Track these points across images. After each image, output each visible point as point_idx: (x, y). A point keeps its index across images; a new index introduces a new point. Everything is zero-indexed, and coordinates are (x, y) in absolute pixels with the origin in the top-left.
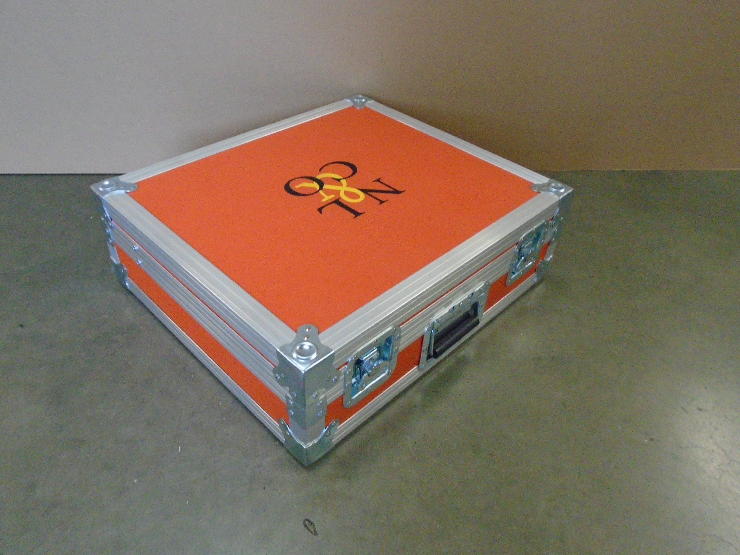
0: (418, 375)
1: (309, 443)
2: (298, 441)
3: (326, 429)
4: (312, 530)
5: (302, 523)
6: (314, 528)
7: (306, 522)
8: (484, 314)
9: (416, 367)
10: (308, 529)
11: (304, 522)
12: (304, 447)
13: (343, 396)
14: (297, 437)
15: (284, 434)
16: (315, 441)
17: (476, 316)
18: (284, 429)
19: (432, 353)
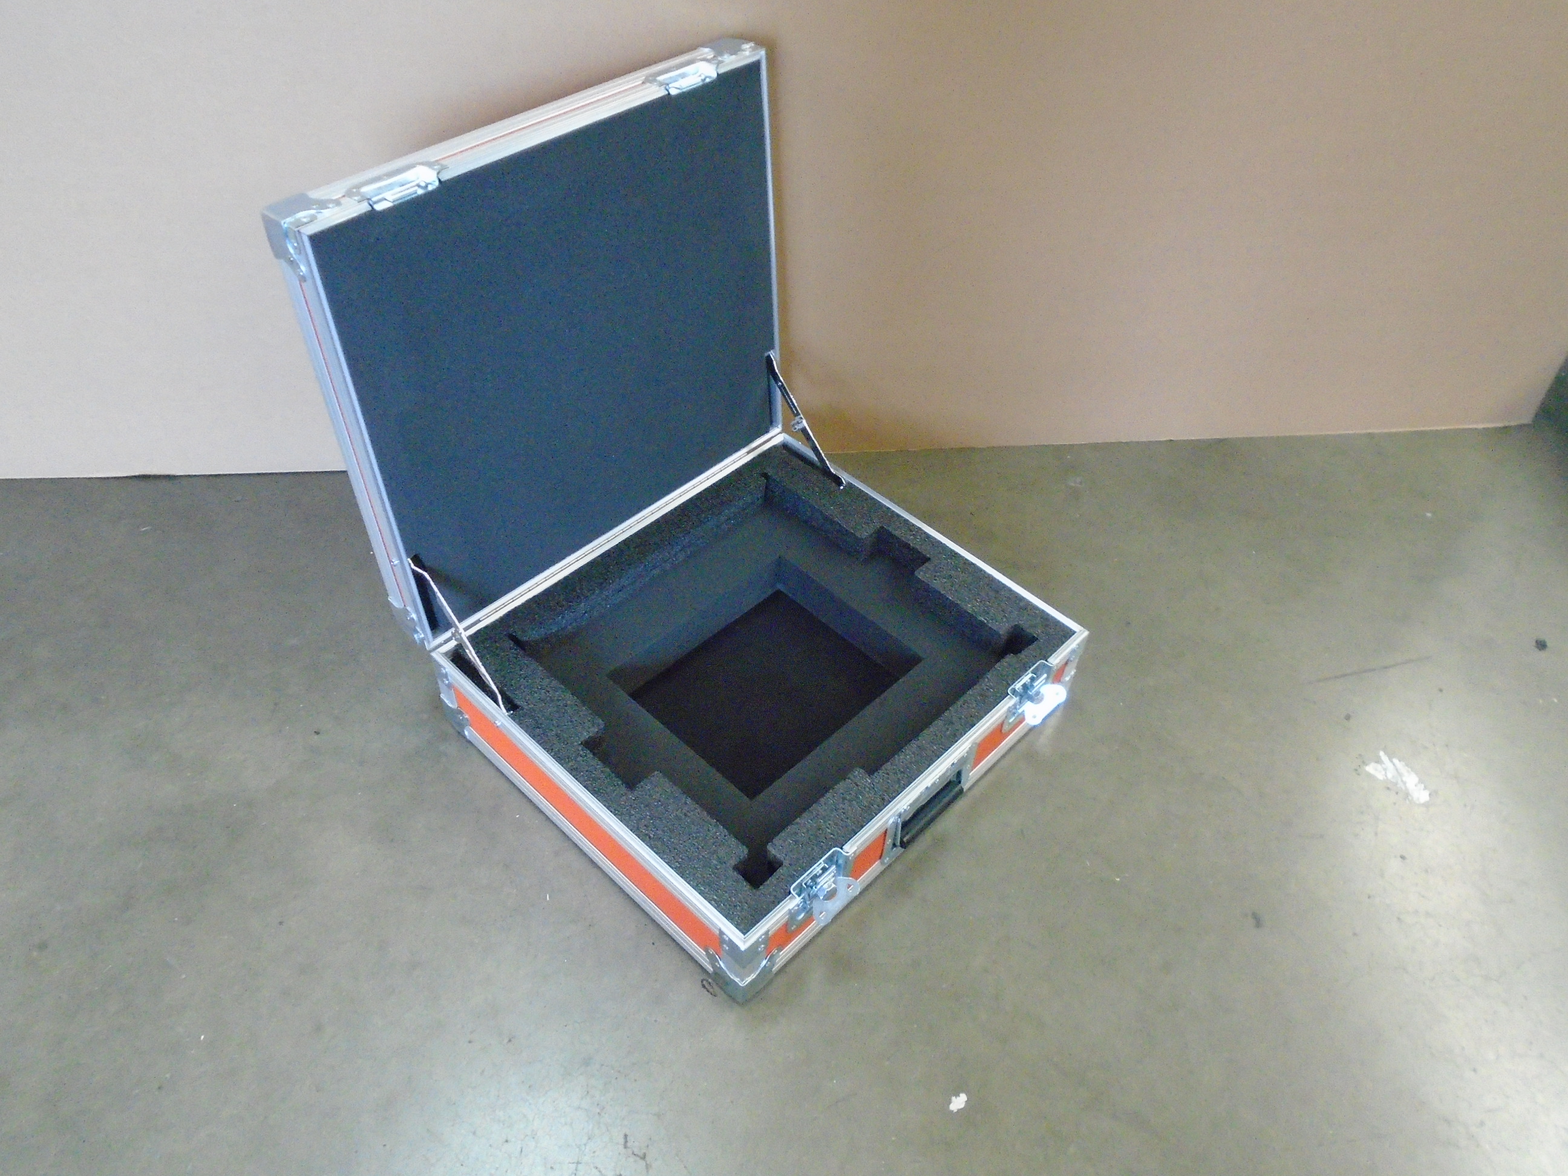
0: (882, 868)
1: (747, 979)
2: (732, 976)
3: (767, 960)
8: (970, 774)
9: (878, 861)
11: (702, 982)
12: (742, 984)
13: (787, 922)
14: (731, 972)
15: (714, 966)
16: (753, 976)
17: (960, 782)
18: (712, 959)
19: (898, 843)
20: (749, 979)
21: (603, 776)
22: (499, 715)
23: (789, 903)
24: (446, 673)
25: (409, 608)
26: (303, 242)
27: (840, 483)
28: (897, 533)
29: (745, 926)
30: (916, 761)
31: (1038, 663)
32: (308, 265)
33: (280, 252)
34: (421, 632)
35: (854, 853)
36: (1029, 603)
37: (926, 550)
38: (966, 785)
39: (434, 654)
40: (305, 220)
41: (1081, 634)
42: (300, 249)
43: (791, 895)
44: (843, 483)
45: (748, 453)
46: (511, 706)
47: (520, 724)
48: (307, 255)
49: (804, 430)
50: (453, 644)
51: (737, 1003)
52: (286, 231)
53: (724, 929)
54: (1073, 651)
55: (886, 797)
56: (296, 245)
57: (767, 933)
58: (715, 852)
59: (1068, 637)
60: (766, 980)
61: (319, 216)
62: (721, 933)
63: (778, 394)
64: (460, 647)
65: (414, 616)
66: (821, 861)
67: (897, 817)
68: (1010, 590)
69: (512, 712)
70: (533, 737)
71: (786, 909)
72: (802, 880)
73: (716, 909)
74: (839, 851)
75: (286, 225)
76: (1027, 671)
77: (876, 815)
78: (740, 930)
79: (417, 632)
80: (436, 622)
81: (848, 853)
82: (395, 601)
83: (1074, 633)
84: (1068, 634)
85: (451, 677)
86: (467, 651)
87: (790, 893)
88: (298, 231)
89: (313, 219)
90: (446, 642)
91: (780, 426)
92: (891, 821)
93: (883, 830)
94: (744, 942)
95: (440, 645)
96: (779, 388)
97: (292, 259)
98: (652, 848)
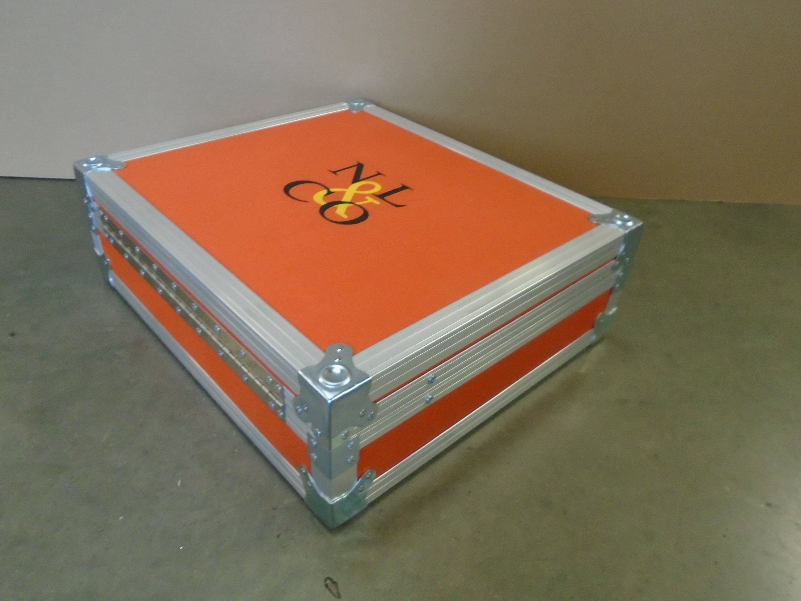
4: (335, 591)
5: (323, 582)
6: (337, 588)
7: (328, 582)
10: (330, 591)
11: (325, 581)
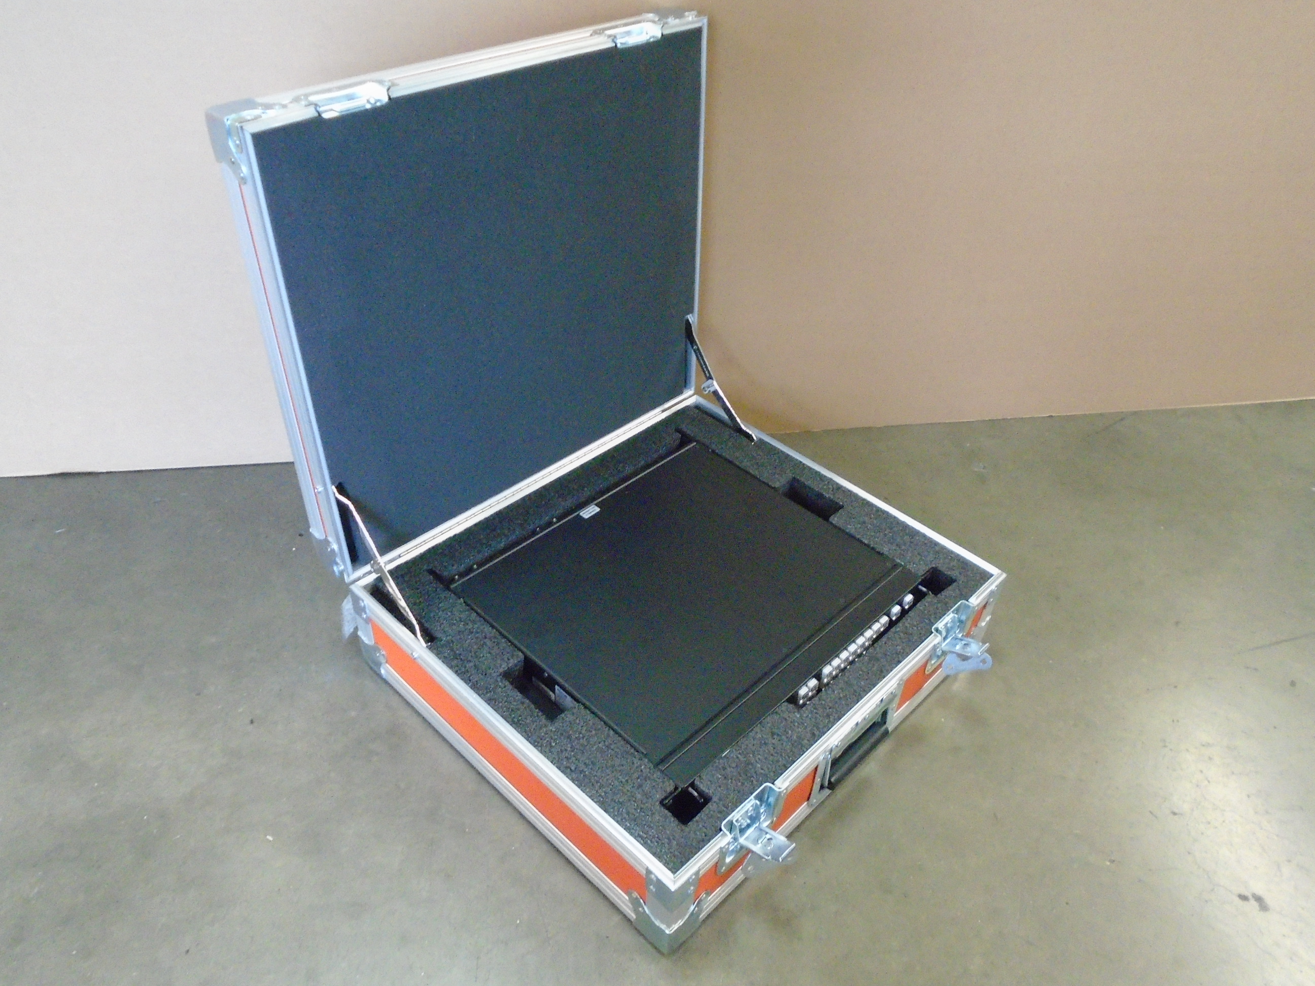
0: (809, 811)
1: (674, 926)
2: (657, 923)
3: (695, 905)
8: (896, 714)
9: (806, 803)
12: (667, 932)
13: (717, 863)
14: (657, 917)
15: (636, 911)
16: (680, 923)
17: (885, 723)
18: (635, 904)
19: (826, 784)
20: (675, 927)
21: (522, 707)
22: (416, 646)
23: (720, 840)
24: (364, 607)
25: (330, 539)
26: (244, 138)
27: (752, 440)
28: (808, 483)
29: (675, 864)
30: (844, 697)
31: (959, 603)
32: (249, 166)
33: (222, 153)
34: (341, 564)
35: (786, 789)
36: (943, 548)
37: (839, 499)
38: (891, 725)
39: (353, 587)
40: (249, 118)
41: (997, 575)
42: (241, 147)
43: (722, 832)
44: (754, 439)
45: (663, 411)
46: (430, 637)
47: (439, 654)
48: (248, 155)
49: (715, 393)
50: (374, 576)
51: (662, 954)
52: (229, 129)
53: (652, 868)
54: (992, 592)
55: (817, 733)
56: (238, 142)
57: (697, 873)
58: (640, 786)
59: (986, 578)
60: (693, 928)
61: (263, 116)
62: (649, 872)
63: (694, 358)
64: (380, 580)
65: (335, 546)
66: (752, 797)
67: (827, 753)
68: (924, 536)
69: (429, 644)
70: (451, 667)
71: (717, 847)
72: (733, 816)
73: (642, 845)
74: (770, 787)
75: (229, 122)
76: (949, 610)
77: (807, 750)
78: (670, 869)
79: (337, 564)
80: (357, 555)
81: (780, 788)
82: (317, 532)
83: (992, 575)
84: (985, 577)
85: (370, 611)
86: (387, 585)
87: (721, 830)
88: (242, 127)
89: (256, 118)
90: (365, 575)
91: (693, 389)
92: (821, 758)
93: (813, 766)
94: (675, 882)
95: (359, 579)
96: (695, 351)
97: (233, 160)
98: (573, 780)
